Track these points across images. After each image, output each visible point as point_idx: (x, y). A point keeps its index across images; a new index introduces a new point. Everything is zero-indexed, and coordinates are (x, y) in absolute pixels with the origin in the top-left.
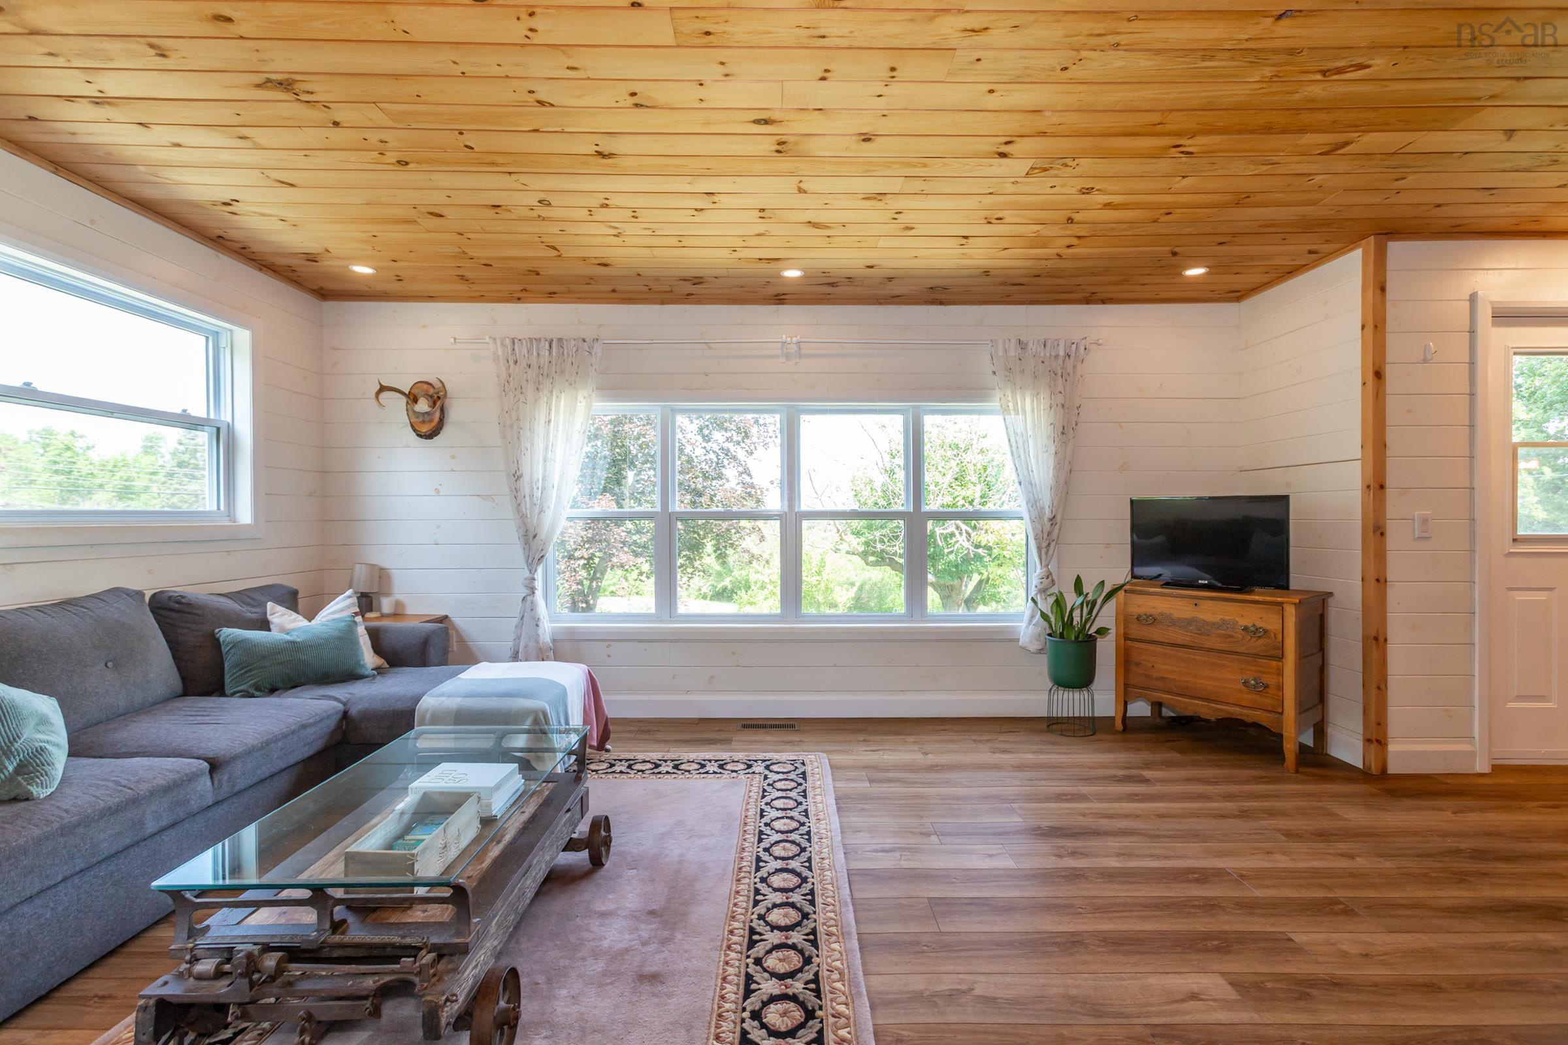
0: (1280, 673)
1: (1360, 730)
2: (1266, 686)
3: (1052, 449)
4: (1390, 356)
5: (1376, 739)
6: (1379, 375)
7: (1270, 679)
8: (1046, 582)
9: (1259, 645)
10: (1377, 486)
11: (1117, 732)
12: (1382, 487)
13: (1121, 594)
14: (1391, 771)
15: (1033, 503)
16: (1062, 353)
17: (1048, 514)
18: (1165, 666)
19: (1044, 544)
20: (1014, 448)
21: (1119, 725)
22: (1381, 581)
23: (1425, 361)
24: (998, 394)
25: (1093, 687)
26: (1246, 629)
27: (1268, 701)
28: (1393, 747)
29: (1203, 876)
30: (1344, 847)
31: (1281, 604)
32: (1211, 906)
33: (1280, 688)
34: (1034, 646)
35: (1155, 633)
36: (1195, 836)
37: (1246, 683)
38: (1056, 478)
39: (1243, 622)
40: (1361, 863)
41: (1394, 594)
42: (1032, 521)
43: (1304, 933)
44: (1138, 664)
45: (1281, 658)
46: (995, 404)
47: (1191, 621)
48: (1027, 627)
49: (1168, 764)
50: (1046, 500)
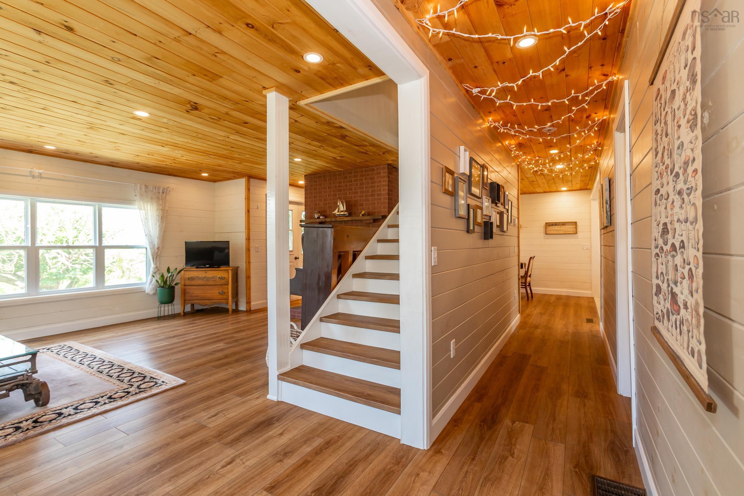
0: (228, 288)
1: (245, 301)
2: (225, 293)
3: (158, 224)
4: (251, 207)
5: (248, 303)
6: (248, 211)
7: (225, 291)
8: (156, 270)
9: (223, 282)
10: (248, 239)
11: (182, 316)
12: (249, 239)
13: (183, 272)
14: (252, 310)
15: (151, 243)
16: (161, 192)
17: (156, 246)
18: (196, 292)
19: (155, 257)
20: (144, 223)
21: (182, 314)
22: (249, 262)
23: (257, 209)
24: (137, 203)
25: (174, 302)
26: (219, 278)
27: (225, 297)
28: (252, 304)
29: (215, 334)
30: (242, 323)
31: (228, 270)
32: (218, 337)
33: (228, 293)
34: (152, 293)
35: (193, 283)
36: (211, 329)
37: (219, 293)
38: (160, 234)
39: (219, 276)
40: (246, 324)
41: (252, 265)
42: (151, 249)
43: (235, 335)
44: (188, 293)
45: (228, 285)
46: (136, 207)
47: (205, 277)
48: (149, 286)
49: (200, 319)
50: (156, 242)
